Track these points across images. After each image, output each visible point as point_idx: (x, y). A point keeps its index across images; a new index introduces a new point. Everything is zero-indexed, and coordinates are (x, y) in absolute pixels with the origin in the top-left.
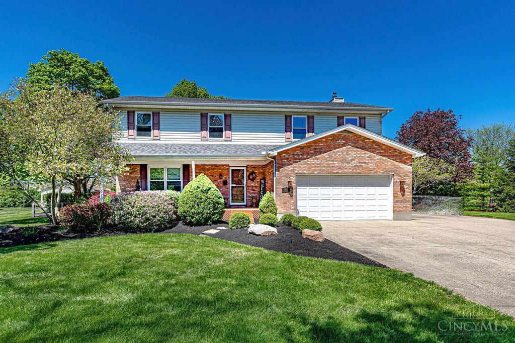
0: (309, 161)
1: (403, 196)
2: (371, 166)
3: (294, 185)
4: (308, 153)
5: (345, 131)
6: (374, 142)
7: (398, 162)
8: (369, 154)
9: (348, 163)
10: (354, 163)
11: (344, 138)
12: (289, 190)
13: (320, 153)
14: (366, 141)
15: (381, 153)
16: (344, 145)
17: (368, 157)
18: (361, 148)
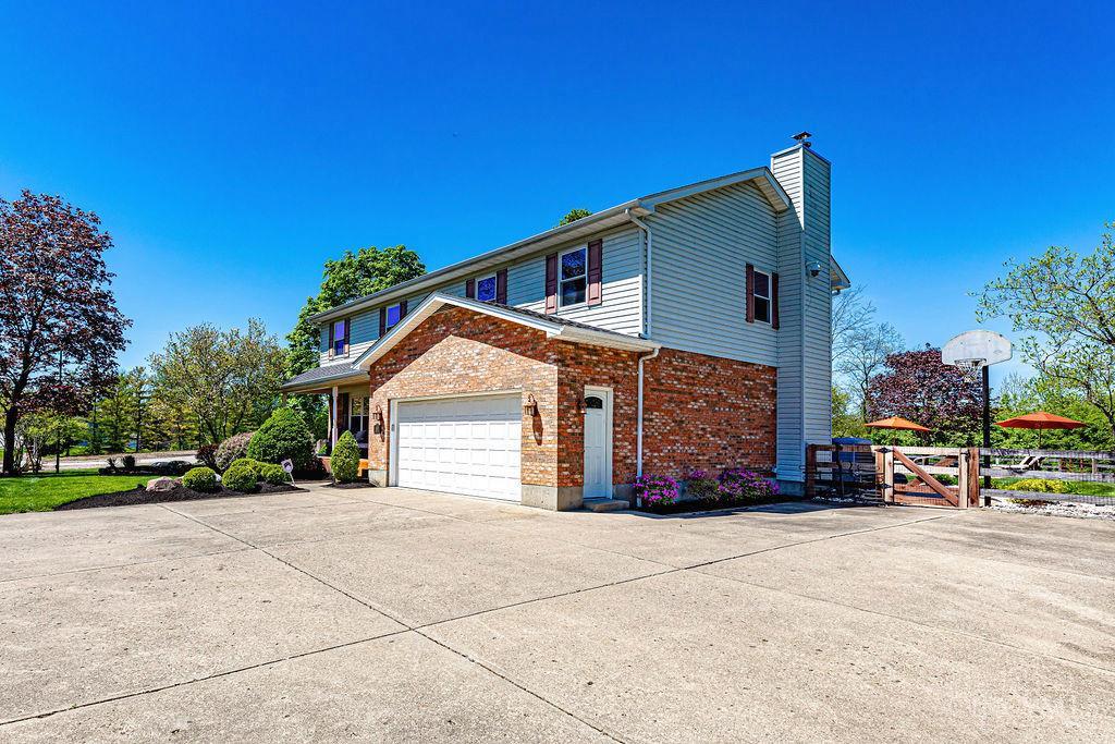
0: (402, 375)
1: (540, 442)
3: (386, 420)
4: (402, 360)
6: (488, 318)
7: (529, 357)
9: (449, 371)
10: (458, 370)
11: (445, 320)
12: (380, 428)
13: (415, 356)
14: (476, 317)
15: (499, 340)
16: (444, 335)
17: (478, 354)
18: (468, 337)
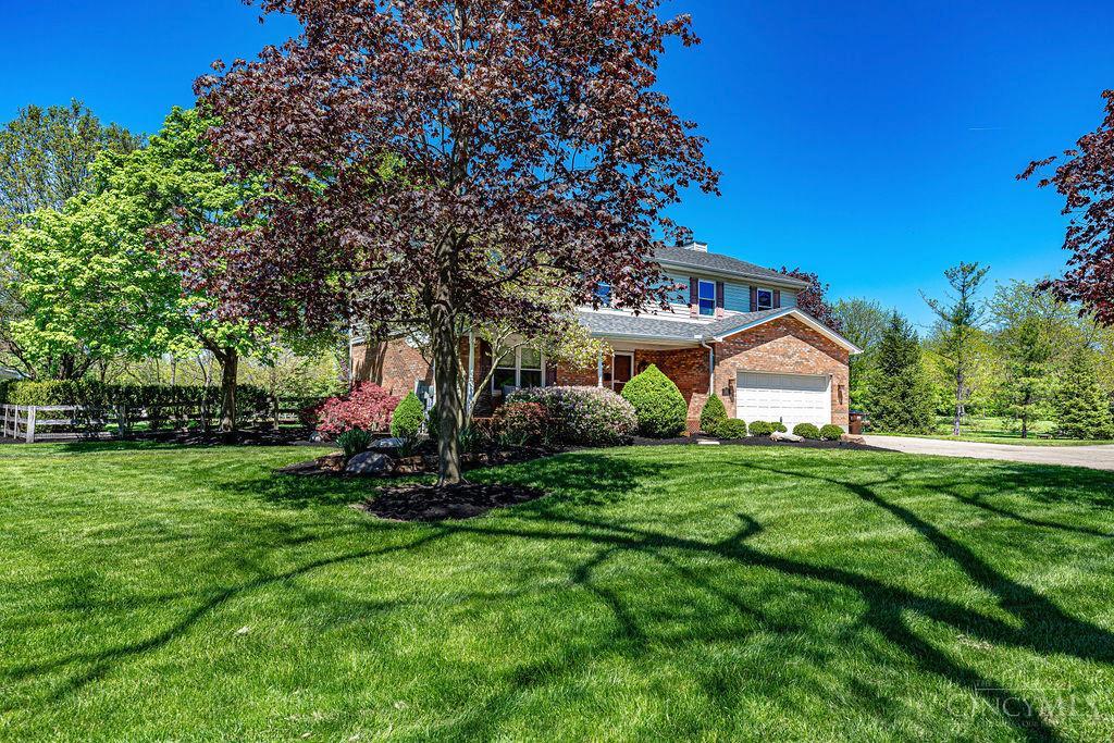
0: (751, 352)
1: (841, 403)
2: (812, 363)
3: (735, 386)
4: (750, 342)
5: (789, 316)
6: (814, 332)
7: (836, 359)
8: (809, 347)
9: (790, 357)
11: (786, 324)
12: (729, 392)
13: (763, 342)
15: (821, 347)
16: (785, 334)
17: (808, 351)
18: (802, 339)
